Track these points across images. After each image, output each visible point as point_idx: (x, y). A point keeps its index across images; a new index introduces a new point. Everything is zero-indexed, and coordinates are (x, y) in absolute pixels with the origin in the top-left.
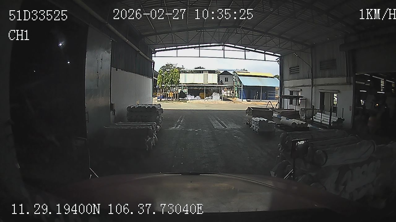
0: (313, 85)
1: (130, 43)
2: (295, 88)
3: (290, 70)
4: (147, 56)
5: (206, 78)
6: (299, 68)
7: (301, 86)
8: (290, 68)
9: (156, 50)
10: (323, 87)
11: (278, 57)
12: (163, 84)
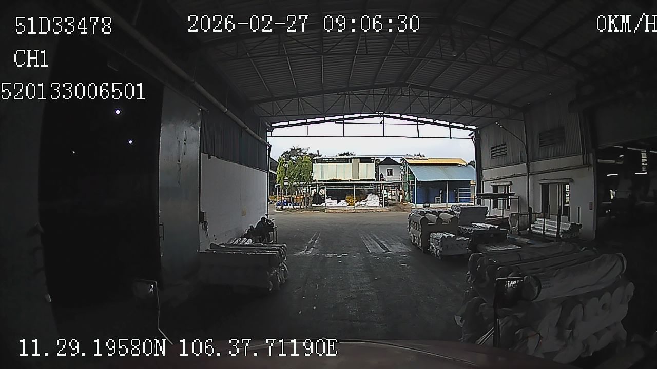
0: (529, 174)
1: (230, 113)
2: (501, 180)
3: (492, 152)
4: (259, 135)
5: (356, 171)
6: (506, 148)
7: (511, 177)
9: (273, 125)
10: (546, 176)
11: (472, 132)
12: (285, 182)
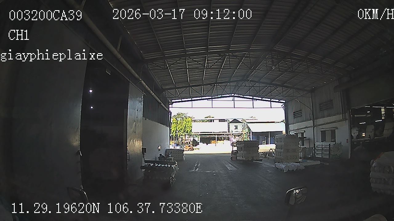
0: (314, 126)
1: (155, 96)
2: (299, 130)
3: (294, 115)
4: (166, 107)
6: (301, 112)
7: (305, 128)
8: (294, 113)
9: (173, 101)
10: (324, 126)
11: (283, 104)
